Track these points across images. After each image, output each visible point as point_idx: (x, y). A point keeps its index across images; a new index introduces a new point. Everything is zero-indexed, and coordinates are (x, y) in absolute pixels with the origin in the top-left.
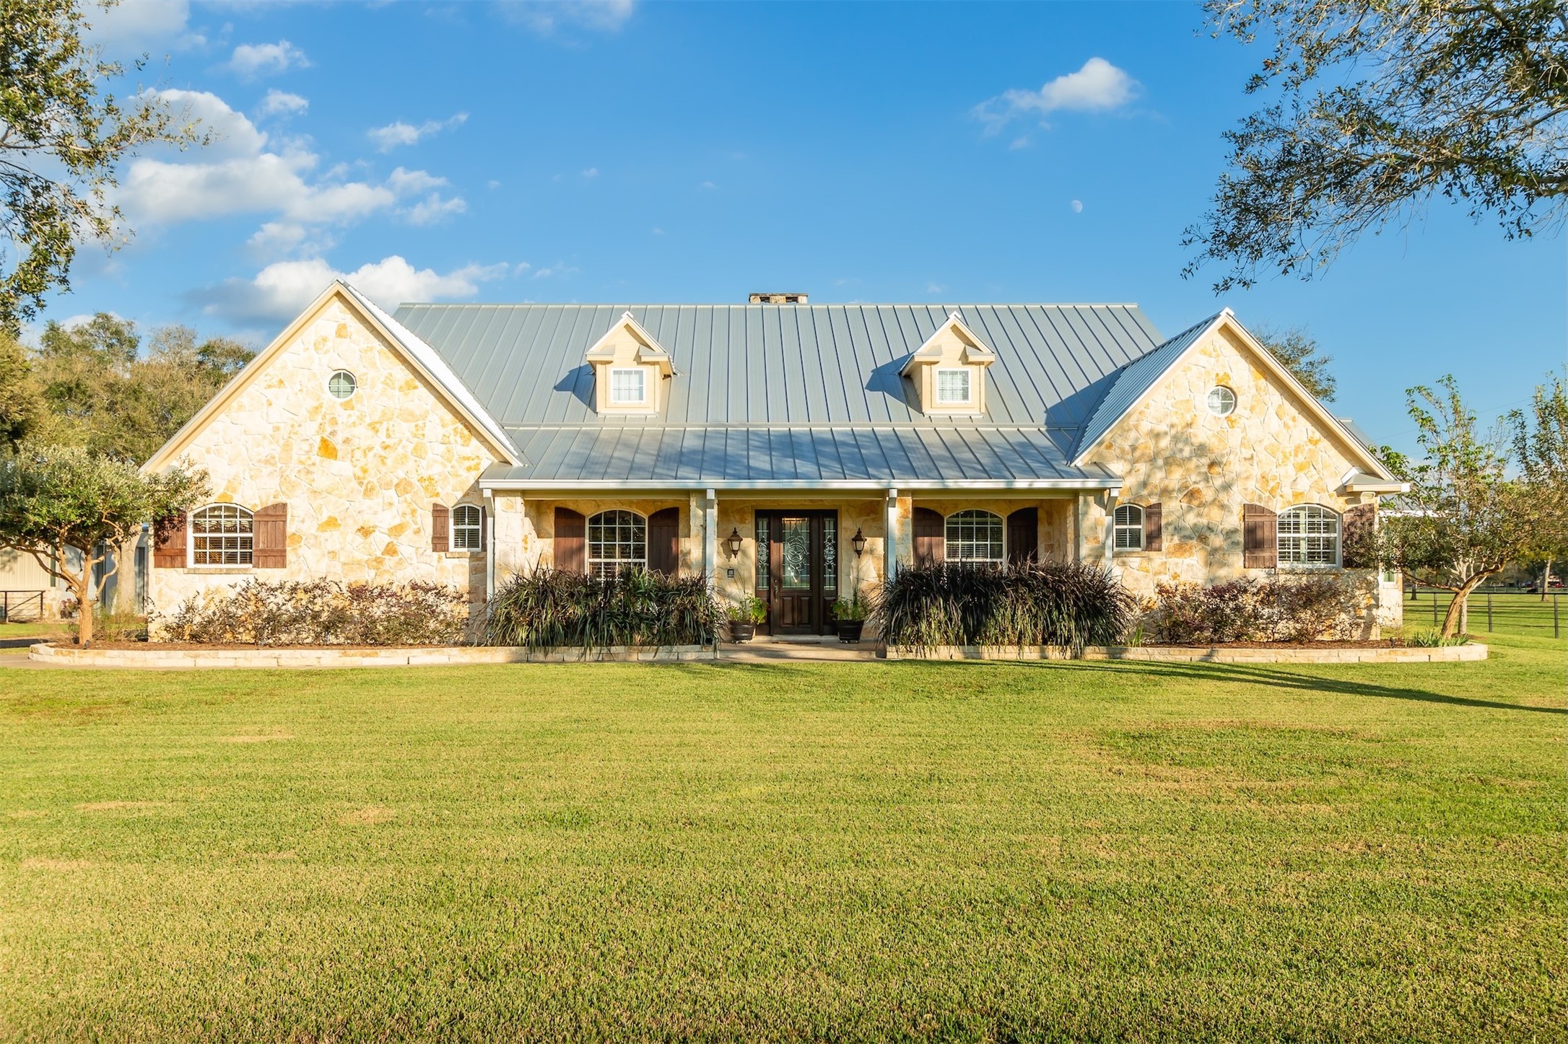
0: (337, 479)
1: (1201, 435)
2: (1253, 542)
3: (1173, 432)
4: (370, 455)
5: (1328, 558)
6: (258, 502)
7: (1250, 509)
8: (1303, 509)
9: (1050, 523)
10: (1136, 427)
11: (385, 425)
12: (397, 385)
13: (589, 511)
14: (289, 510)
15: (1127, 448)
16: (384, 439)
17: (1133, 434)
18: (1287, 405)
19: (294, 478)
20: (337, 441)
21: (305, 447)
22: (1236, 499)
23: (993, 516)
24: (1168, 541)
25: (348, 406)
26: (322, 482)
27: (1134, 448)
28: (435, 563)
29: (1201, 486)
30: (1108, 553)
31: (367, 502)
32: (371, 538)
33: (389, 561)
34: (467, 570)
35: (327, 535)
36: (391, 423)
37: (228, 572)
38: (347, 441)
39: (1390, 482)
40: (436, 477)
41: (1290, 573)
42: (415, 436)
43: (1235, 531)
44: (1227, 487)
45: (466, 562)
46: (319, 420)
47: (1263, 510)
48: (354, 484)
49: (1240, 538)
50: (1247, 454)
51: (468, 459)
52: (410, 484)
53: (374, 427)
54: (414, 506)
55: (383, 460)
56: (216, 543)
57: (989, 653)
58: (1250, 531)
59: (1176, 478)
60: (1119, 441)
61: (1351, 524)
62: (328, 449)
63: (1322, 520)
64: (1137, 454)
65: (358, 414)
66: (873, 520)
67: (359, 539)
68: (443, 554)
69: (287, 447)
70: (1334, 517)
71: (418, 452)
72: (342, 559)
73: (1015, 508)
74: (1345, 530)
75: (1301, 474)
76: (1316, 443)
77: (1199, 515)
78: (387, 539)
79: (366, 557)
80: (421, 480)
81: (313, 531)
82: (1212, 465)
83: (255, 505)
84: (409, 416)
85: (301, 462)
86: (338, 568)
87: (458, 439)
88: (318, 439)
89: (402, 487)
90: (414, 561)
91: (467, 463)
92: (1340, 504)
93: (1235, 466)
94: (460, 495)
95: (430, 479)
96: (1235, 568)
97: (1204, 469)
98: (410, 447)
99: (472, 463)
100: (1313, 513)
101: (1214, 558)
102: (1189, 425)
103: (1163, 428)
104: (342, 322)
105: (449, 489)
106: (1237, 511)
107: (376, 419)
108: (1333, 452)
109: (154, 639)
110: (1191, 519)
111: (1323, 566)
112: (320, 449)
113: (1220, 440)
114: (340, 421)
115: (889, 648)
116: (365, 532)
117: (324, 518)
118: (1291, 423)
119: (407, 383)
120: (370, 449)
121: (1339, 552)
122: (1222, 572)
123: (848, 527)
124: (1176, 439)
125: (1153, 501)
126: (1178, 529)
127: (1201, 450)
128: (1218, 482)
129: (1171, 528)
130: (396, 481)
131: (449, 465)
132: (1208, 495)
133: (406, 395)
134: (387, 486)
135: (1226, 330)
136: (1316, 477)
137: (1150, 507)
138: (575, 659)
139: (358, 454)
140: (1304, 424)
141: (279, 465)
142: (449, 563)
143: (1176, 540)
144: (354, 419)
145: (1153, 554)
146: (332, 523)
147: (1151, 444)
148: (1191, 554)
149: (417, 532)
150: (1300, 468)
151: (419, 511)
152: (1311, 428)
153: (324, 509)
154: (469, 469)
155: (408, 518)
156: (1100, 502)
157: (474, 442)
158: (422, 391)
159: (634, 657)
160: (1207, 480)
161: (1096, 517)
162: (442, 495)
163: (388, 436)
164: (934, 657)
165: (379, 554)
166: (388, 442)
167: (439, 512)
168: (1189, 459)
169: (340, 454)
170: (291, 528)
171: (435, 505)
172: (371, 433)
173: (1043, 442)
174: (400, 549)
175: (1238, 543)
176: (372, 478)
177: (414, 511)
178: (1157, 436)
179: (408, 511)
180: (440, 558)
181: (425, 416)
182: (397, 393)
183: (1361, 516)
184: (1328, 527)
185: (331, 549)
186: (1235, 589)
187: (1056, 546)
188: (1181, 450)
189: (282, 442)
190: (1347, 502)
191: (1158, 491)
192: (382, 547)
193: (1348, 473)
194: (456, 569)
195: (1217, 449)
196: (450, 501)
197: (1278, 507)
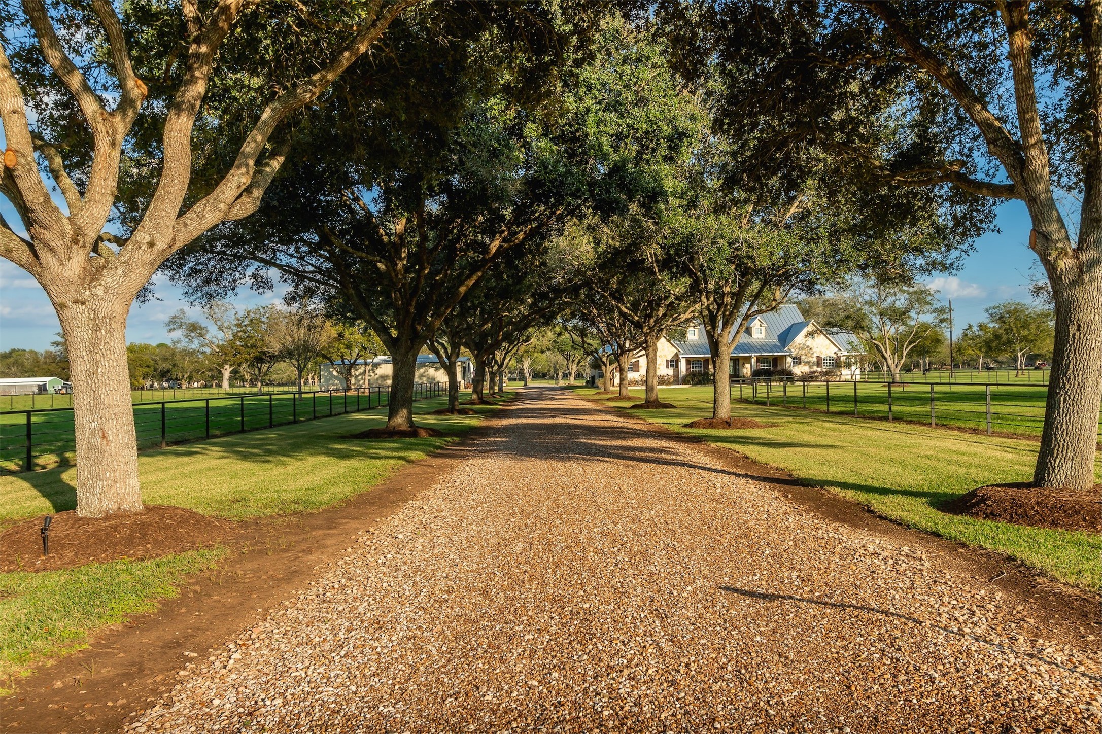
1: (807, 344)
2: (818, 363)
5: (832, 366)
7: (818, 357)
8: (828, 357)
9: (780, 361)
10: (795, 342)
13: (692, 361)
17: (794, 344)
22: (815, 355)
23: (769, 359)
24: (802, 364)
28: (667, 371)
30: (792, 366)
39: (844, 351)
41: (825, 369)
43: (815, 361)
45: (672, 370)
47: (820, 357)
50: (817, 347)
51: (672, 351)
52: (662, 356)
57: (770, 383)
58: (818, 361)
59: (804, 352)
60: (792, 345)
64: (796, 347)
66: (746, 360)
70: (833, 358)
73: (774, 359)
74: (835, 360)
76: (829, 344)
77: (808, 359)
87: (670, 347)
90: (663, 371)
92: (834, 356)
93: (815, 349)
94: (671, 358)
95: (665, 355)
96: (815, 368)
97: (809, 350)
98: (661, 349)
100: (830, 357)
101: (811, 366)
102: (805, 342)
105: (669, 357)
106: (815, 357)
108: (833, 346)
110: (806, 360)
115: (756, 383)
118: (824, 341)
121: (835, 364)
122: (812, 369)
123: (741, 362)
124: (802, 345)
125: (799, 356)
126: (804, 361)
127: (808, 347)
128: (812, 352)
130: (659, 356)
131: (669, 352)
132: (810, 355)
135: (813, 324)
136: (830, 351)
138: (700, 387)
142: (669, 370)
143: (804, 363)
145: (800, 366)
147: (798, 346)
148: (807, 366)
149: (663, 365)
150: (827, 349)
152: (828, 341)
154: (672, 353)
156: (790, 357)
157: (673, 348)
160: (809, 352)
161: (789, 360)
167: (667, 361)
168: (806, 348)
173: (778, 344)
174: (660, 368)
175: (815, 364)
177: (663, 361)
178: (799, 344)
179: (661, 361)
181: (664, 343)
183: (838, 358)
184: (832, 360)
186: (815, 372)
187: (782, 365)
188: (804, 347)
190: (836, 355)
191: (800, 354)
193: (836, 350)
194: (671, 372)
195: (811, 346)
196: (669, 359)
197: (823, 356)
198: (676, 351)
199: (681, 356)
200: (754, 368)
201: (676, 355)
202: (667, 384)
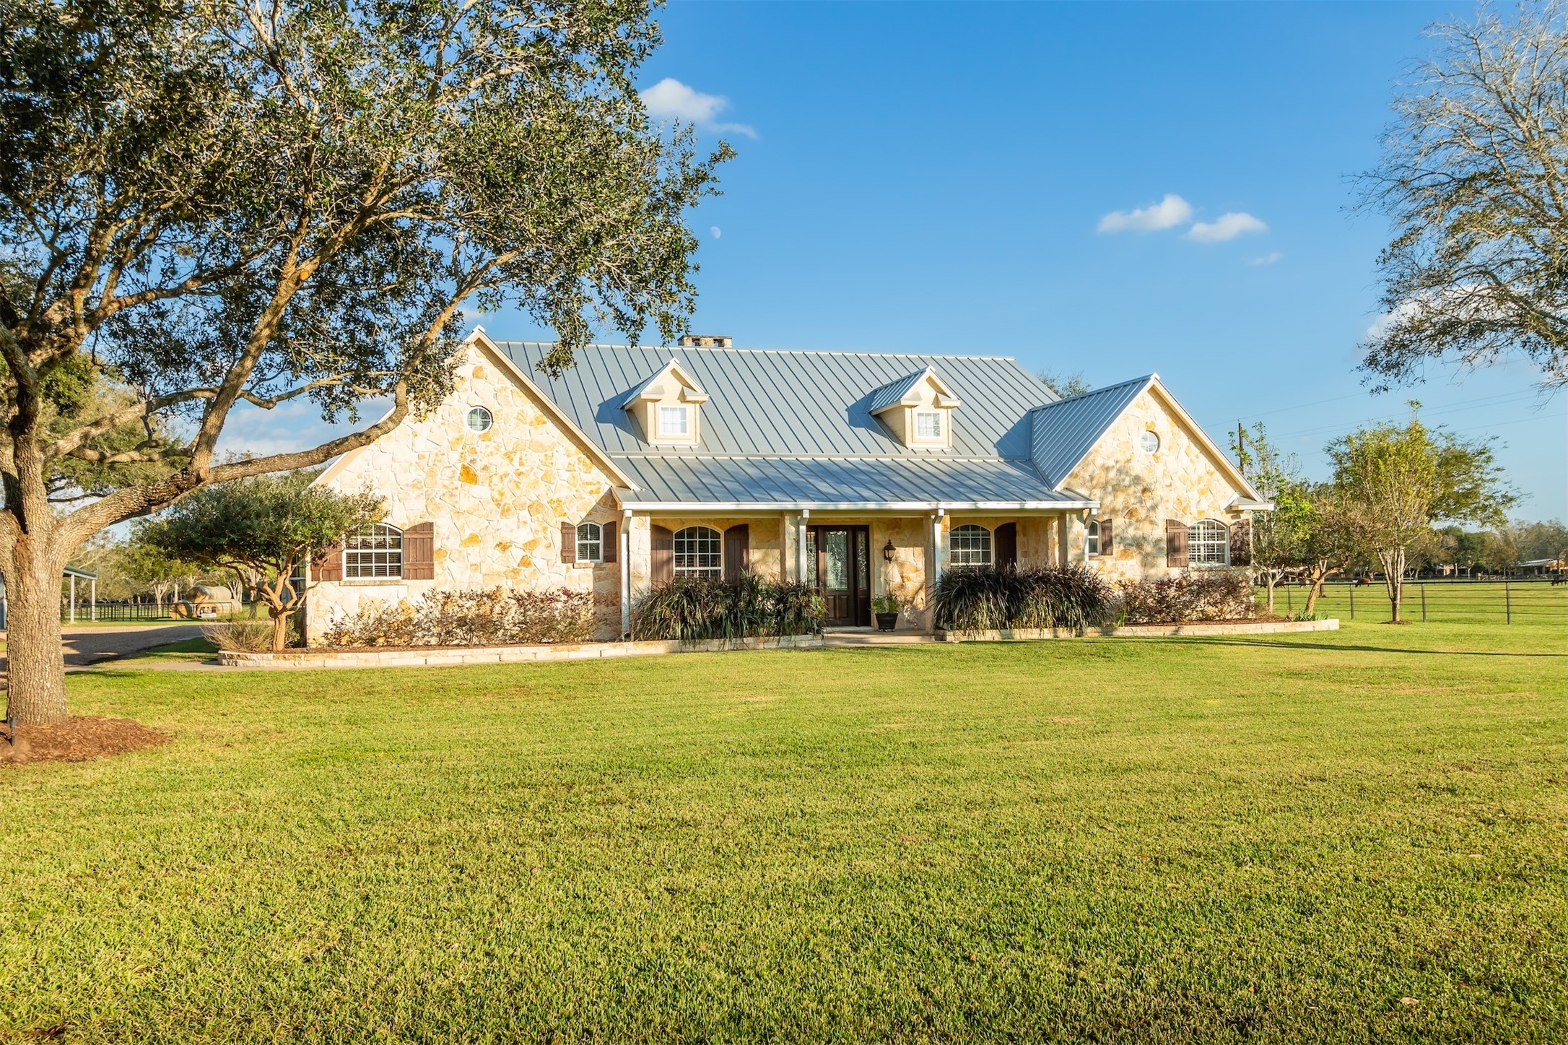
0: (477, 501)
1: (1136, 469)
2: (1173, 549)
3: (1118, 466)
4: (506, 480)
5: (1220, 559)
6: (406, 521)
7: (1170, 523)
8: (1203, 523)
9: (1024, 535)
10: (1093, 461)
11: (518, 454)
12: (528, 420)
13: (676, 529)
14: (435, 528)
15: (1088, 478)
16: (517, 466)
17: (1091, 468)
18: (1192, 446)
19: (438, 500)
20: (477, 467)
21: (449, 473)
22: (1161, 516)
23: (983, 529)
24: (1117, 548)
25: (485, 438)
26: (464, 504)
27: (1092, 478)
28: (564, 573)
29: (1137, 506)
30: (1087, 558)
31: (504, 521)
32: (508, 552)
33: (525, 571)
34: (591, 578)
35: (470, 549)
36: (524, 453)
37: (381, 583)
38: (485, 468)
39: (1260, 503)
40: (563, 500)
41: (1196, 571)
42: (545, 465)
43: (1159, 540)
44: (1154, 508)
45: (590, 571)
46: (460, 450)
47: (1179, 524)
48: (493, 506)
49: (1164, 545)
50: (1168, 482)
51: (590, 484)
52: (541, 505)
53: (508, 456)
54: (545, 524)
55: (517, 484)
56: (367, 558)
57: (1019, 634)
58: (1171, 541)
59: (1120, 501)
60: (1082, 472)
61: (1235, 534)
62: (468, 475)
63: (1215, 531)
64: (1094, 482)
65: (495, 444)
66: (897, 533)
67: (498, 553)
68: (571, 565)
69: (432, 473)
70: (1223, 528)
71: (547, 478)
72: (484, 571)
73: (1000, 524)
74: (1231, 538)
75: (1203, 497)
76: (1211, 474)
77: (1136, 529)
78: (523, 553)
79: (504, 569)
80: (551, 502)
81: (457, 546)
82: (1144, 490)
83: (404, 524)
84: (541, 447)
85: (445, 486)
86: (480, 577)
87: (581, 467)
88: (459, 466)
89: (533, 508)
90: (546, 571)
91: (589, 488)
92: (1227, 519)
93: (1159, 492)
94: (584, 515)
95: (559, 501)
96: (1163, 569)
97: (1139, 494)
98: (540, 474)
99: (594, 488)
100: (1210, 525)
101: (1147, 562)
102: (1129, 461)
103: (1111, 463)
104: (479, 364)
105: (574, 509)
106: (1162, 525)
107: (510, 448)
108: (1223, 481)
109: (312, 644)
110: (1131, 532)
111: (1217, 565)
112: (461, 474)
113: (1150, 472)
114: (478, 450)
115: (948, 633)
116: (503, 546)
117: (466, 535)
118: (1194, 459)
119: (537, 419)
120: (506, 475)
121: (1228, 554)
122: (1152, 572)
123: (878, 540)
124: (1120, 471)
125: (1106, 518)
126: (1123, 539)
127: (1137, 480)
128: (1149, 504)
129: (1118, 538)
130: (528, 503)
131: (574, 489)
132: (1142, 513)
133: (536, 428)
134: (522, 507)
135: (1153, 391)
136: (1212, 499)
137: (1104, 522)
138: (716, 649)
139: (496, 480)
140: (1203, 460)
141: (426, 489)
142: (575, 573)
143: (1122, 547)
144: (491, 449)
145: (1106, 558)
146: (473, 539)
147: (1103, 475)
148: (1132, 557)
149: (548, 546)
150: (1202, 492)
151: (550, 528)
152: (1209, 464)
153: (466, 527)
154: (591, 492)
155: (541, 534)
156: (1080, 519)
157: (595, 470)
158: (550, 426)
159: (761, 646)
160: (1141, 502)
161: (1078, 530)
162: (569, 513)
163: (521, 464)
164: (982, 639)
165: (515, 565)
166: (522, 469)
167: (566, 528)
168: (1129, 486)
169: (480, 479)
170: (437, 545)
171: (563, 523)
172: (506, 461)
173: (1009, 470)
174: (534, 561)
175: (1162, 549)
176: (508, 500)
177: (545, 529)
178: (1107, 469)
179: (540, 528)
180: (568, 569)
181: (552, 448)
182: (527, 427)
183: (1241, 528)
184: (1221, 536)
185: (473, 562)
186: (1161, 584)
187: (1032, 552)
188: (1123, 480)
189: (427, 469)
190: (1232, 517)
191: (1108, 510)
192: (518, 560)
193: (1233, 496)
194: (582, 577)
195: (1148, 479)
196: (576, 520)
197: (1189, 521)
198: (605, 484)
199: (628, 507)
200: (943, 564)
201: (610, 501)
202: (564, 639)
